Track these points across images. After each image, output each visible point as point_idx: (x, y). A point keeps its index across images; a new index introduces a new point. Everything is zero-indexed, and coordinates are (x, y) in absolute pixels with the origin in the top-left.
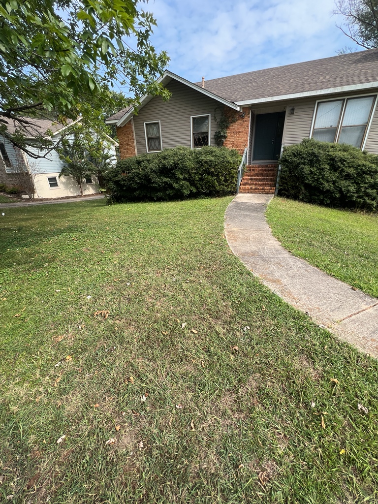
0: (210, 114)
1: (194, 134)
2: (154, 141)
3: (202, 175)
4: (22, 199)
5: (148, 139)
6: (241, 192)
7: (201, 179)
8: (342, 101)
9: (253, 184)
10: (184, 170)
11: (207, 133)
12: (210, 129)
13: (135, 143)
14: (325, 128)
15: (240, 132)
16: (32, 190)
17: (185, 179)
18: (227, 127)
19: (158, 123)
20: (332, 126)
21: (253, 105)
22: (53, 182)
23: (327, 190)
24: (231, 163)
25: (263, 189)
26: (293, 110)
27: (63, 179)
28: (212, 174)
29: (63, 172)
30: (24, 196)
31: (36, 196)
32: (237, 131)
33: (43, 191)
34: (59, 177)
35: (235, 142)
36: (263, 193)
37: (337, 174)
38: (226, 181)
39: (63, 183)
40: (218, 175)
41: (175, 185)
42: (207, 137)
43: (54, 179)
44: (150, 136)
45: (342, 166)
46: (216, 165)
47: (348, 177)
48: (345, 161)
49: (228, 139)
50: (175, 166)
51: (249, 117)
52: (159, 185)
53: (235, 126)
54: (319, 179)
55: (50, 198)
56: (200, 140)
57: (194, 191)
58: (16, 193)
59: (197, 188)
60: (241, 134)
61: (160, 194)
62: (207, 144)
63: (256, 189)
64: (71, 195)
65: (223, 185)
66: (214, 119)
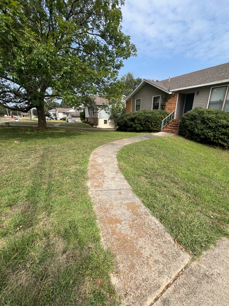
0: (160, 95)
1: (153, 104)
2: (138, 107)
3: (145, 122)
4: (93, 127)
5: (136, 106)
6: (162, 131)
7: (145, 124)
8: (226, 87)
9: (169, 128)
10: (139, 120)
11: (159, 103)
12: (160, 101)
13: (131, 108)
14: (217, 101)
15: (172, 103)
16: (97, 124)
17: (139, 124)
18: (166, 101)
19: (140, 99)
20: (220, 100)
21: (179, 91)
22: (105, 122)
23: (197, 134)
24: (157, 118)
25: (172, 131)
26: (198, 93)
27: (110, 121)
28: (149, 122)
29: (110, 118)
30: (94, 126)
31: (98, 127)
32: (171, 103)
33: (101, 125)
34: (108, 120)
35: (170, 108)
36: (171, 133)
37: (204, 126)
38: (155, 125)
39: (109, 123)
40: (151, 122)
41: (134, 126)
42: (159, 105)
43: (106, 121)
44: (137, 105)
45: (208, 121)
46: (151, 118)
47: (210, 128)
48: (210, 119)
49: (166, 106)
50: (135, 118)
51: (177, 96)
52: (129, 125)
53: (170, 101)
54: (195, 127)
55: (103, 128)
56: (156, 107)
57: (142, 129)
58: (92, 125)
59: (144, 128)
60: (173, 104)
61: (129, 129)
62: (158, 109)
63: (169, 130)
64: (111, 128)
65: (153, 127)
66: (162, 97)
